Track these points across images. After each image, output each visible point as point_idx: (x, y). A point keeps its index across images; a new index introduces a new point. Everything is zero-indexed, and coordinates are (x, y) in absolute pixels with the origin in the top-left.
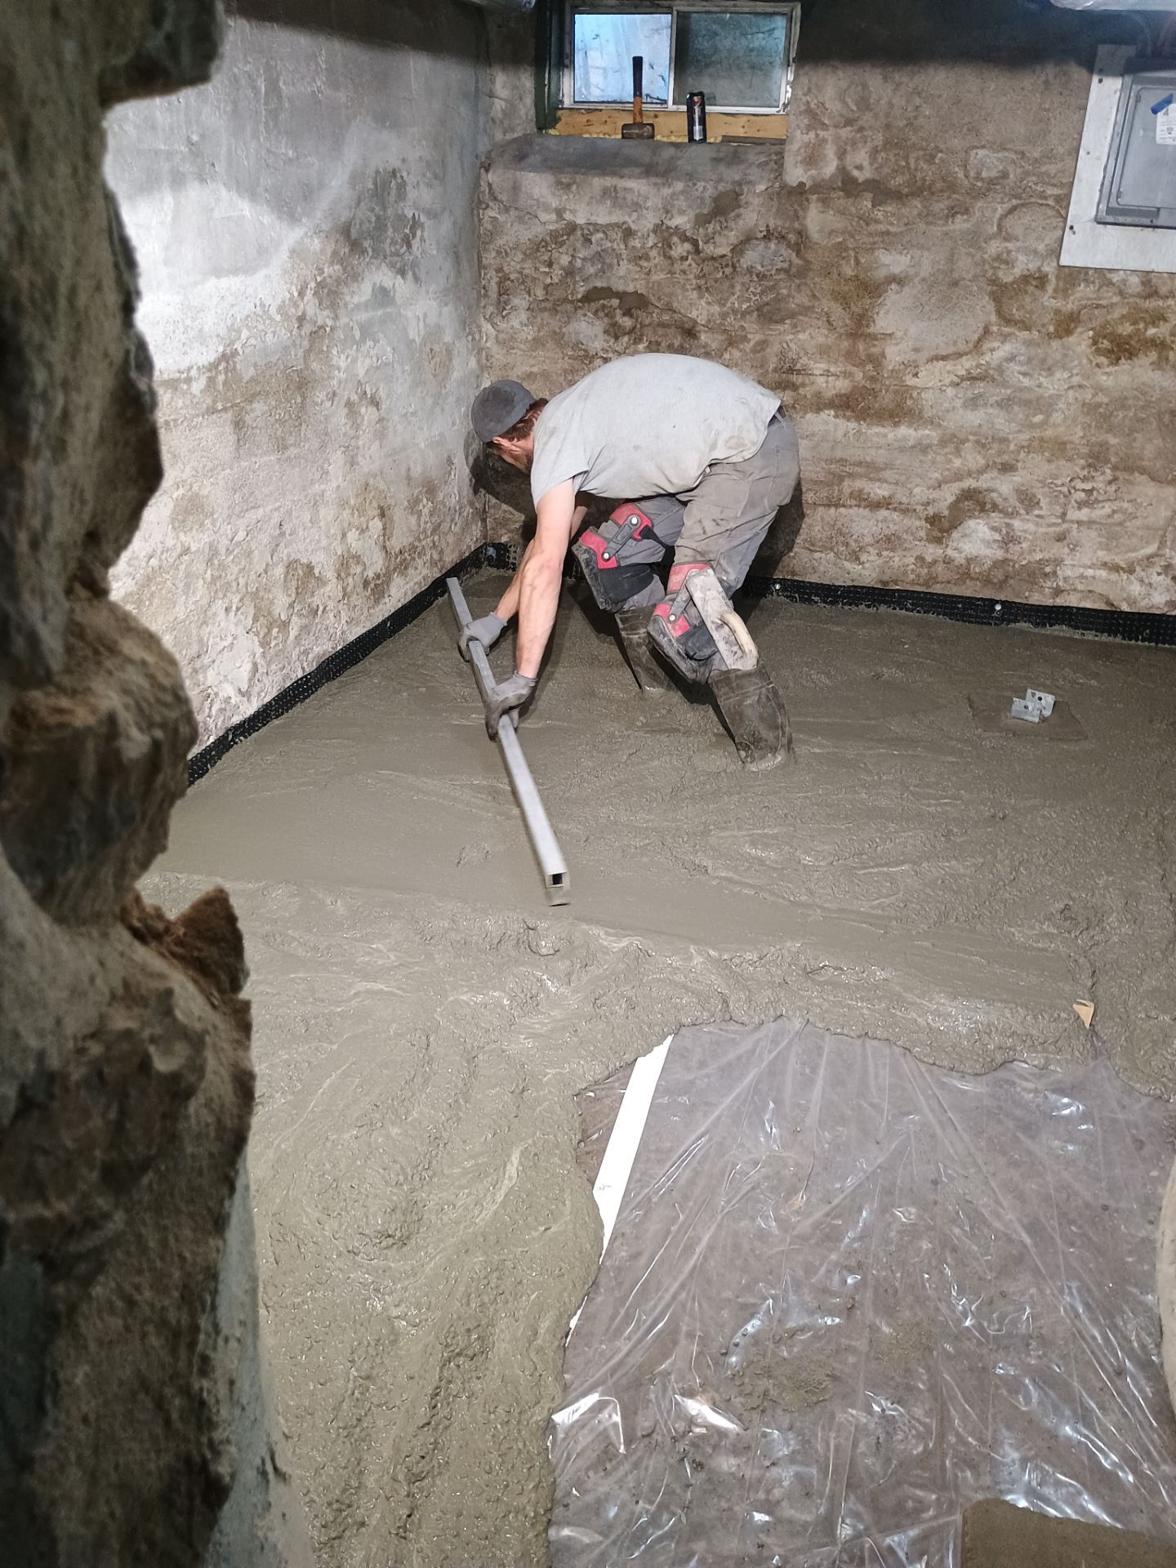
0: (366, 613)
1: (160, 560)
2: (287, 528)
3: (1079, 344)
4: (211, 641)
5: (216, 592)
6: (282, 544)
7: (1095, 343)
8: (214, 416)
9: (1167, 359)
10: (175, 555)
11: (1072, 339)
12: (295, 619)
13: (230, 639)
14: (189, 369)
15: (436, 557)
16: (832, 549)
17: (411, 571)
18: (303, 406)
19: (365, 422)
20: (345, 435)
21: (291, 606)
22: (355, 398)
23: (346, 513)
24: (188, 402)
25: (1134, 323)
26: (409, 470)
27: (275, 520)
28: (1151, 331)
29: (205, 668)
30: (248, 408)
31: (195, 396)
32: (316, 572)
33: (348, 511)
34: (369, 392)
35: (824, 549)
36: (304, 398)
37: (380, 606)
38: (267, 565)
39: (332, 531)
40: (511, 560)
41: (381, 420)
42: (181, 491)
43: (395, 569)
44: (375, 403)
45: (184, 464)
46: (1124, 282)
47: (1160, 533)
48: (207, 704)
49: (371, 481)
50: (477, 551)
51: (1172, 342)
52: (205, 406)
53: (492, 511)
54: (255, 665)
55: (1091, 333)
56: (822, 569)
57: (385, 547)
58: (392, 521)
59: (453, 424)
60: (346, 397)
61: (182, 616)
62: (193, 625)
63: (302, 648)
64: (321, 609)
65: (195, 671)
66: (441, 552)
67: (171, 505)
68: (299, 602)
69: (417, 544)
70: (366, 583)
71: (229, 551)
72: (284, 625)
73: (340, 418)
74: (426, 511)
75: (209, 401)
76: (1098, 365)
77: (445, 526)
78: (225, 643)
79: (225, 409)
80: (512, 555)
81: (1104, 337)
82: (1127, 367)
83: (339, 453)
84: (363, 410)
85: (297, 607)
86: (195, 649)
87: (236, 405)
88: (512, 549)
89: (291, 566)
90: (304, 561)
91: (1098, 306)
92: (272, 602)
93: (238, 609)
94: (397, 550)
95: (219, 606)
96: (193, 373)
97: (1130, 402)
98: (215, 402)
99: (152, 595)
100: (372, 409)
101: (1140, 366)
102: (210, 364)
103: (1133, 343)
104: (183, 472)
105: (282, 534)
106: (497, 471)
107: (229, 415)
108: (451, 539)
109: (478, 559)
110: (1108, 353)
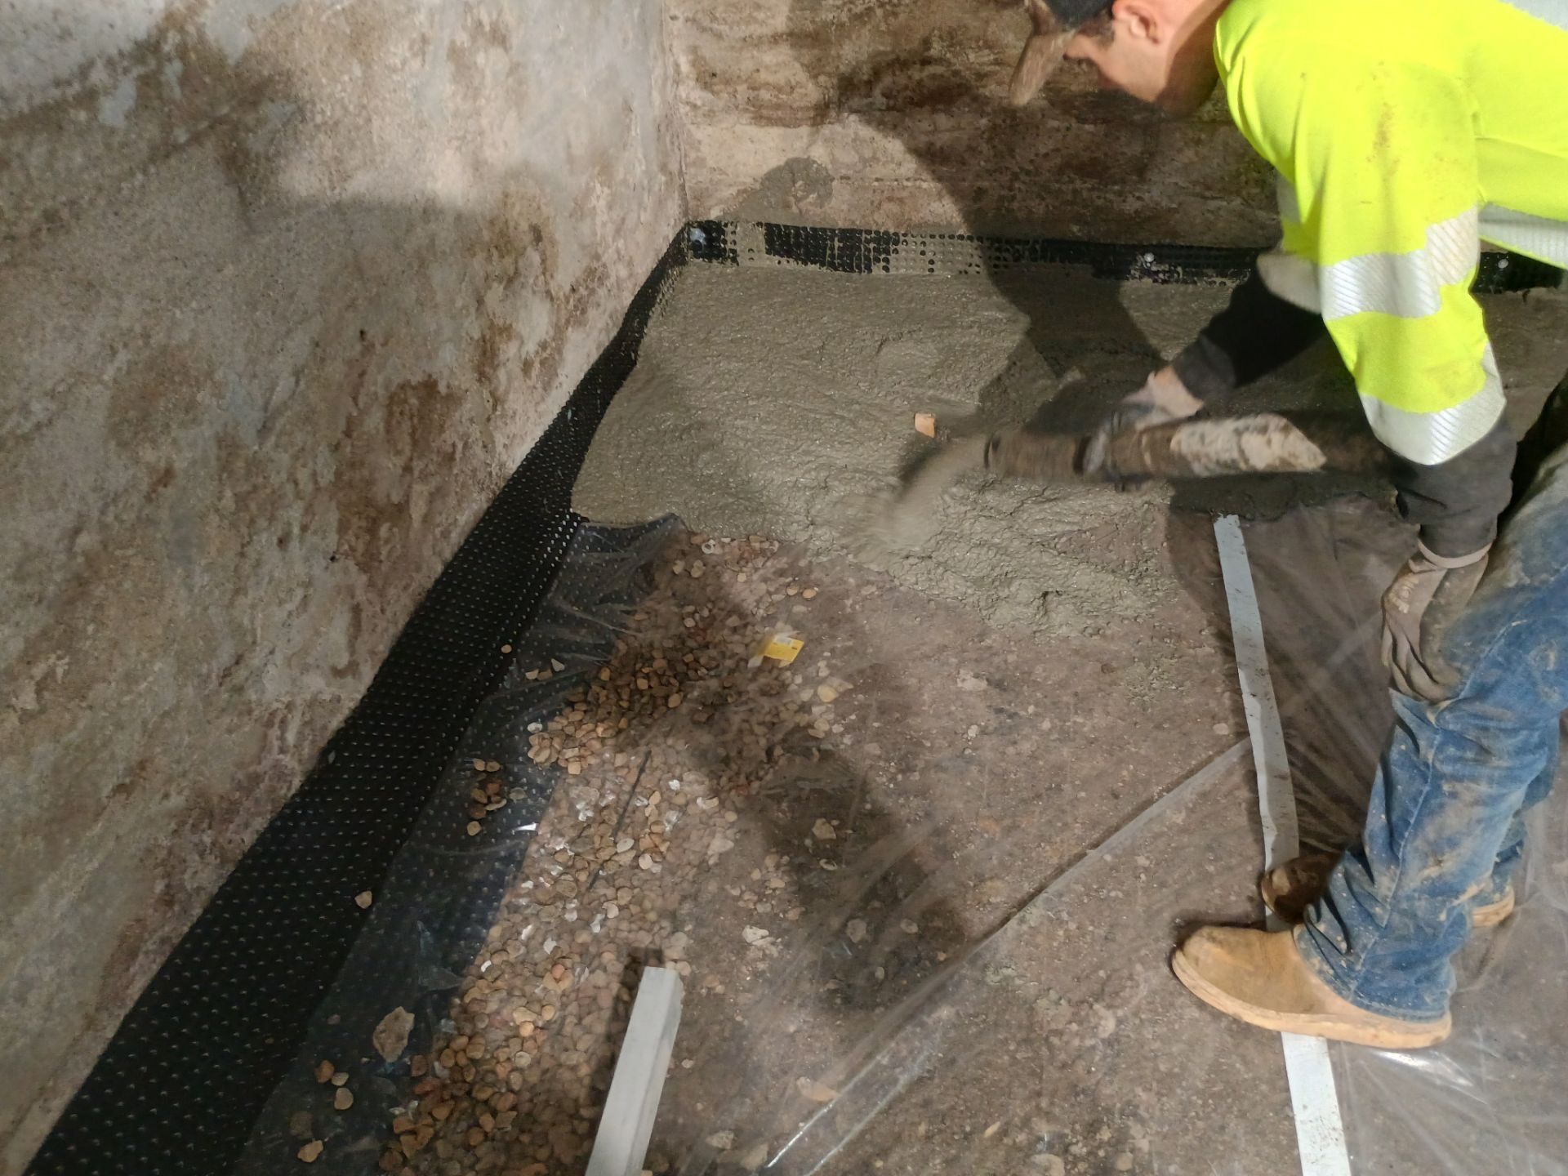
0: (532, 414)
1: (103, 527)
2: (375, 333)
4: (258, 622)
5: (252, 521)
6: (372, 369)
8: (173, 161)
10: (136, 499)
12: (418, 487)
13: (299, 593)
14: (84, 71)
15: (623, 273)
16: (1238, 194)
17: (592, 313)
18: (367, 84)
19: (489, 79)
20: (455, 115)
21: (408, 469)
22: (463, 38)
23: (478, 264)
24: (98, 150)
26: (569, 146)
27: (351, 332)
29: (257, 674)
30: (250, 119)
31: (113, 131)
32: (442, 388)
33: (481, 256)
34: (486, 20)
35: (1226, 192)
36: (367, 64)
37: (554, 393)
38: (350, 420)
39: (459, 303)
40: (729, 246)
41: (515, 68)
42: (123, 357)
43: (568, 322)
44: (499, 38)
45: (118, 296)
48: (275, 732)
49: (512, 188)
50: (678, 239)
52: (143, 145)
53: (692, 170)
54: (356, 610)
56: (1221, 225)
57: (548, 292)
58: (553, 243)
59: (625, 41)
60: (446, 42)
61: (183, 610)
62: (212, 611)
63: (438, 531)
64: (460, 446)
65: (239, 690)
66: (630, 264)
67: (108, 394)
68: (419, 458)
69: (595, 264)
70: (527, 366)
71: (264, 431)
72: (400, 510)
73: (443, 87)
74: (601, 204)
75: (152, 131)
77: (630, 222)
78: (289, 606)
79: (196, 139)
80: (729, 238)
83: (449, 153)
84: (481, 59)
85: (418, 466)
86: (225, 656)
87: (221, 121)
88: (730, 228)
89: (394, 401)
90: (417, 378)
92: (369, 483)
93: (304, 528)
94: (567, 288)
95: (265, 539)
96: (98, 76)
98: (167, 127)
99: (100, 607)
100: (496, 52)
102: (138, 45)
104: (117, 312)
105: (368, 349)
106: (694, 107)
107: (209, 150)
108: (640, 236)
109: (680, 251)
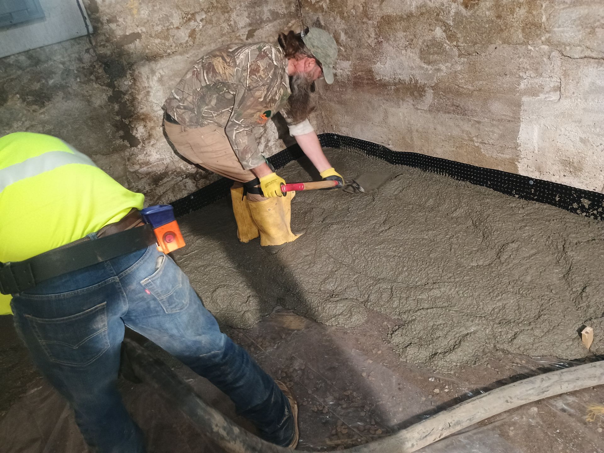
3: (16, 104)
7: (24, 100)
9: (69, 93)
11: (9, 103)
25: (39, 81)
28: (51, 82)
46: (17, 61)
47: (124, 178)
51: (66, 83)
55: (18, 96)
76: (34, 111)
81: (27, 95)
82: (50, 105)
91: (12, 80)
97: (66, 122)
101: (58, 102)
103: (45, 91)
110: (35, 102)
